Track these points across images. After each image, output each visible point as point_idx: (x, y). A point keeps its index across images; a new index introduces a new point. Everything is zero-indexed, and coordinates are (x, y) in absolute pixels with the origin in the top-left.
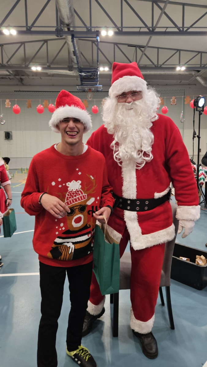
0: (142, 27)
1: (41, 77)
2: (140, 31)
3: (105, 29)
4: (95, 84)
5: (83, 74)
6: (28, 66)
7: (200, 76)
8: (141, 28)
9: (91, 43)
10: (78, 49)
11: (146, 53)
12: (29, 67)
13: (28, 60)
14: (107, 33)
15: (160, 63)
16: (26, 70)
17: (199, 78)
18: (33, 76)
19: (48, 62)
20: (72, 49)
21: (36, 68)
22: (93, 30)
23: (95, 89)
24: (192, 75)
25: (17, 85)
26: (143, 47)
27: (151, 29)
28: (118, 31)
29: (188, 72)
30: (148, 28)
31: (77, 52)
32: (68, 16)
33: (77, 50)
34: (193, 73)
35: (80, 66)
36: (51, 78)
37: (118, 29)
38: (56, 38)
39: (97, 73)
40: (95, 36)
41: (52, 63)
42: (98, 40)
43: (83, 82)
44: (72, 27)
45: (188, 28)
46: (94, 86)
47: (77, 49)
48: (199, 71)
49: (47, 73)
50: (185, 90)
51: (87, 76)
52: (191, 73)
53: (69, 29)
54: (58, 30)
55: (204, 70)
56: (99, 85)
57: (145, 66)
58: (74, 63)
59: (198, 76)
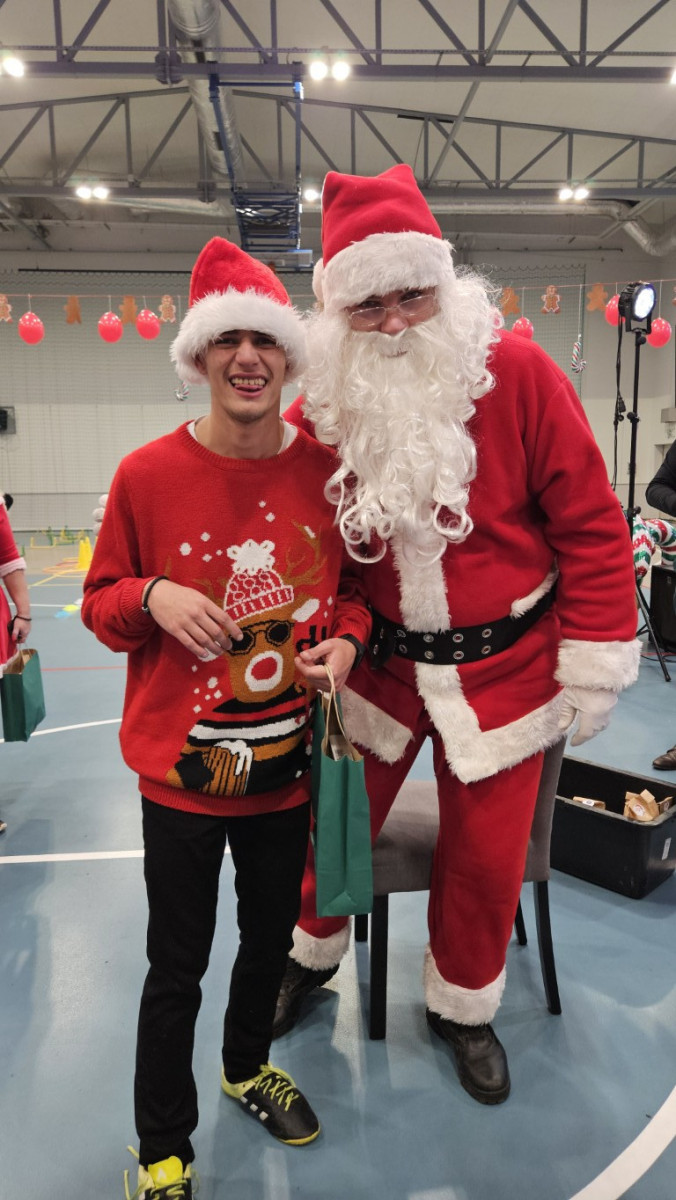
0: (447, 52)
1: (108, 224)
2: (438, 62)
3: (323, 55)
4: (291, 246)
5: (249, 212)
6: (64, 183)
7: (636, 220)
8: (441, 53)
9: (273, 104)
10: (233, 124)
11: (458, 140)
12: (66, 186)
13: (62, 165)
14: (330, 72)
15: (506, 175)
16: (56, 198)
17: (632, 228)
18: (81, 218)
19: (130, 171)
20: (212, 127)
21: (92, 192)
22: (282, 59)
23: (291, 263)
24: (610, 216)
25: (29, 249)
26: (449, 119)
27: (476, 57)
28: (364, 63)
29: (596, 205)
30: (468, 56)
31: (230, 136)
32: (199, 13)
33: (229, 130)
34: (615, 209)
35: (239, 185)
36: (140, 225)
37: (366, 56)
38: (158, 85)
39: (297, 208)
40: (290, 82)
41: (145, 173)
42: (299, 93)
43: (249, 241)
44: (210, 49)
45: (601, 56)
46: (286, 251)
47: (227, 124)
48: (632, 204)
49: (128, 210)
50: (585, 265)
51: (261, 217)
52: (609, 208)
53: (200, 57)
54: (164, 60)
55: (647, 200)
56: (301, 248)
57: (455, 184)
58: (220, 173)
59: (630, 219)
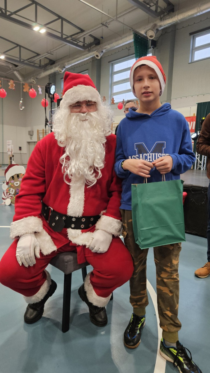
17: (15, 73)
45: (12, 14)
48: (16, 66)
52: (9, 65)
59: (16, 70)
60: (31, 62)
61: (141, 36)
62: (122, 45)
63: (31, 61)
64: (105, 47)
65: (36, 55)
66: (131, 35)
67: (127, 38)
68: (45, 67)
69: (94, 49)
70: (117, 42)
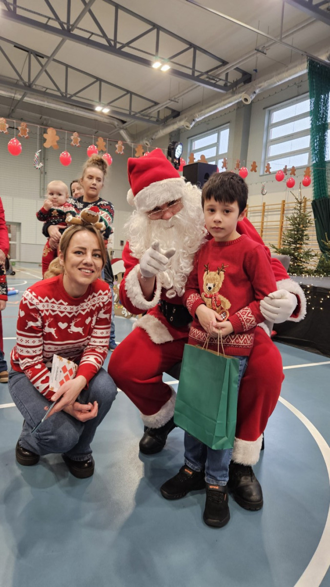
0: (52, 19)
2: (47, 23)
7: (125, 130)
8: (49, 18)
15: (71, 91)
17: (123, 132)
24: (113, 125)
26: (44, 56)
27: (65, 26)
28: (6, 9)
29: (109, 119)
30: (61, 24)
37: (7, 6)
45: (123, 46)
48: (124, 122)
52: (114, 122)
55: (133, 121)
57: (44, 89)
59: (123, 128)
60: (144, 116)
61: (320, 63)
62: (287, 80)
63: (146, 114)
64: (259, 85)
65: (153, 104)
66: (304, 62)
67: (298, 69)
68: (164, 122)
69: (241, 89)
70: (280, 76)
